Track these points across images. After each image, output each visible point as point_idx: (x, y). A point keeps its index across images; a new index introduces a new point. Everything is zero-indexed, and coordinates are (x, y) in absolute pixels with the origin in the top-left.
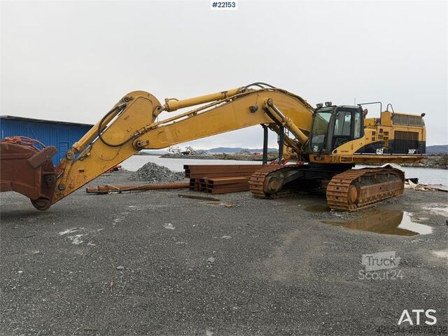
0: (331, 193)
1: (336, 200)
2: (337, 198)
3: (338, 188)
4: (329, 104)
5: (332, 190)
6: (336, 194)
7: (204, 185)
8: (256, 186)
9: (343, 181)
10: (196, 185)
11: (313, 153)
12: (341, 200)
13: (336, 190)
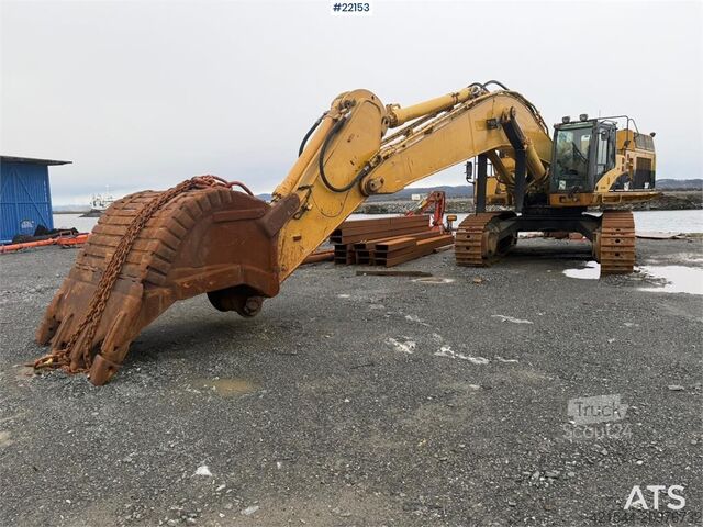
0: (607, 249)
1: (616, 258)
2: (617, 254)
3: (618, 241)
4: (584, 118)
5: (609, 243)
6: (617, 250)
7: (367, 254)
8: (468, 248)
9: (622, 230)
10: (348, 255)
11: (557, 191)
12: (624, 258)
13: (615, 244)
